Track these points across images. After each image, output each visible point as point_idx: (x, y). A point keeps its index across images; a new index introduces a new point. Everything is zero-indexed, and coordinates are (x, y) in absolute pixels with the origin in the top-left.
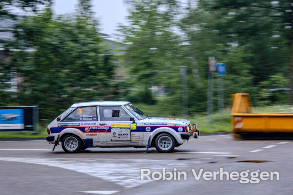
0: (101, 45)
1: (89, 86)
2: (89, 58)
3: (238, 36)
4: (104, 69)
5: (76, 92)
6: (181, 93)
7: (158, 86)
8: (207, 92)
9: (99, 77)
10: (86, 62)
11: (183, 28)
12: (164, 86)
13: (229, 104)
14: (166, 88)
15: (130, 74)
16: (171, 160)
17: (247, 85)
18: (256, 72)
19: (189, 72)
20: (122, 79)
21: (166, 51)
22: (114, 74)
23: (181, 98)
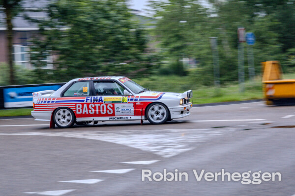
0: (132, 20)
1: (122, 60)
2: (122, 33)
3: (264, 6)
4: (135, 43)
5: (111, 66)
6: (212, 64)
7: (189, 57)
8: (237, 61)
9: (132, 52)
10: (119, 38)
11: (210, 1)
12: (194, 58)
13: (260, 71)
14: (196, 59)
15: (162, 47)
16: (206, 128)
17: (276, 53)
19: (219, 43)
20: (154, 52)
21: (195, 23)
22: (146, 47)
23: (213, 68)
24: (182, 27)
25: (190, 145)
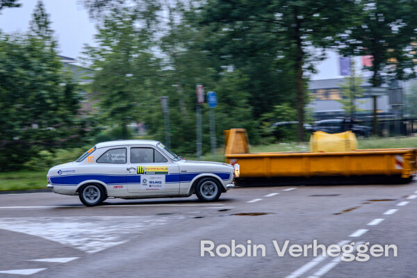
0: (60, 72)
1: (50, 124)
2: (46, 88)
3: (233, 58)
4: (64, 102)
5: (34, 132)
6: (164, 130)
7: (138, 122)
8: (195, 128)
9: (60, 113)
10: (41, 94)
11: (164, 49)
12: (143, 122)
13: (222, 143)
14: (146, 124)
15: (102, 108)
16: (147, 215)
17: (247, 118)
18: (257, 102)
19: (174, 103)
20: (88, 114)
21: (145, 78)
22: (79, 108)
23: (164, 136)
24: (128, 82)
25: (123, 237)
